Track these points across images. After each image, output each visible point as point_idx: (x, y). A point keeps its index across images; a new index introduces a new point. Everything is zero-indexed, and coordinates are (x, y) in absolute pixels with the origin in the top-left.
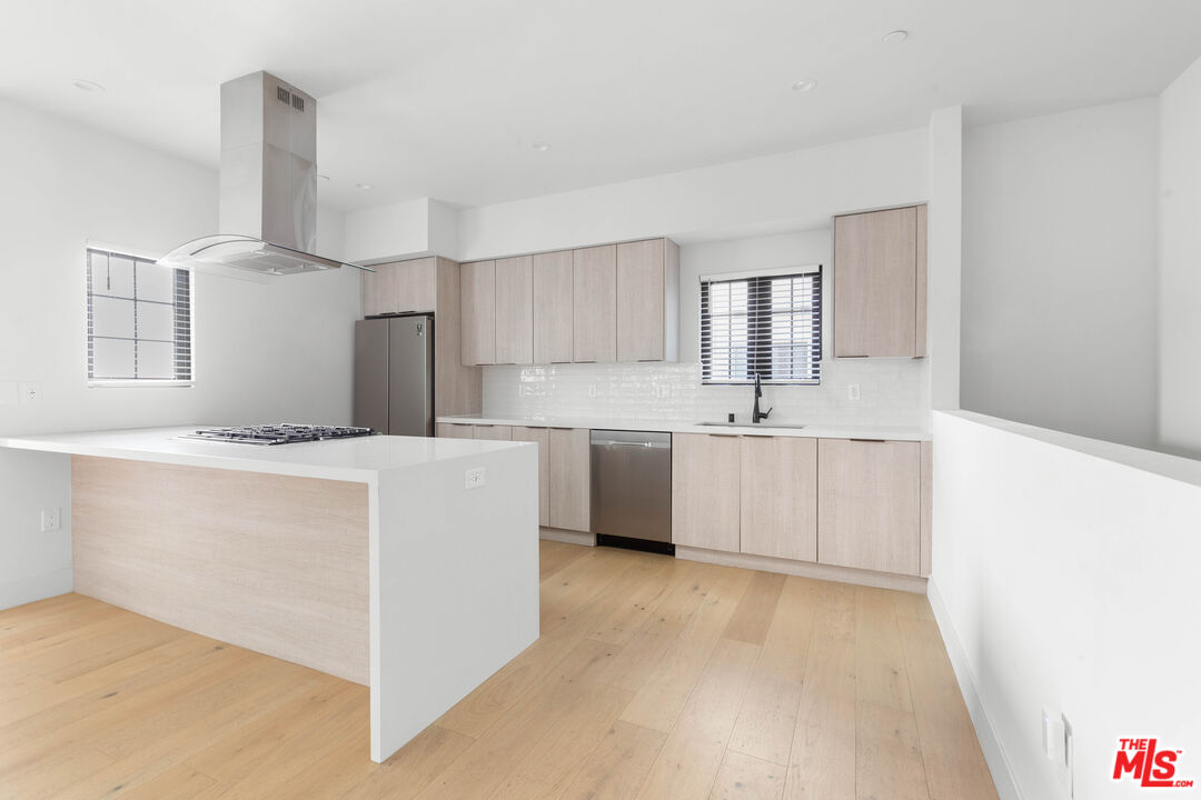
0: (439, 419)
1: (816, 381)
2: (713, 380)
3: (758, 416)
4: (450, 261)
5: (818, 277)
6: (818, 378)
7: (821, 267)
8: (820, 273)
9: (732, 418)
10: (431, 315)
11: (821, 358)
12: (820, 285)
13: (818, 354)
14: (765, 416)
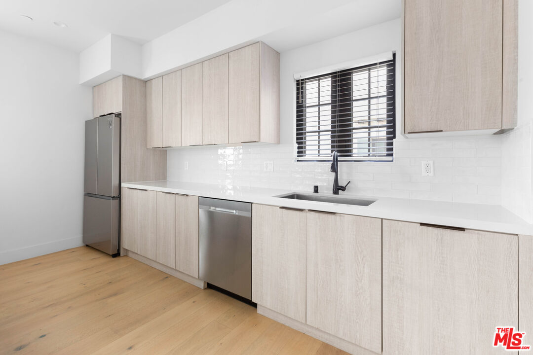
0: (123, 185)
1: (390, 158)
2: (307, 158)
3: (338, 188)
4: (136, 79)
5: (391, 64)
6: (392, 155)
7: (394, 55)
8: (394, 60)
9: (316, 189)
10: (119, 115)
11: (394, 137)
12: (394, 70)
13: (392, 133)
14: (343, 189)
